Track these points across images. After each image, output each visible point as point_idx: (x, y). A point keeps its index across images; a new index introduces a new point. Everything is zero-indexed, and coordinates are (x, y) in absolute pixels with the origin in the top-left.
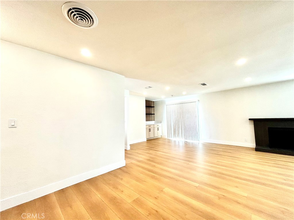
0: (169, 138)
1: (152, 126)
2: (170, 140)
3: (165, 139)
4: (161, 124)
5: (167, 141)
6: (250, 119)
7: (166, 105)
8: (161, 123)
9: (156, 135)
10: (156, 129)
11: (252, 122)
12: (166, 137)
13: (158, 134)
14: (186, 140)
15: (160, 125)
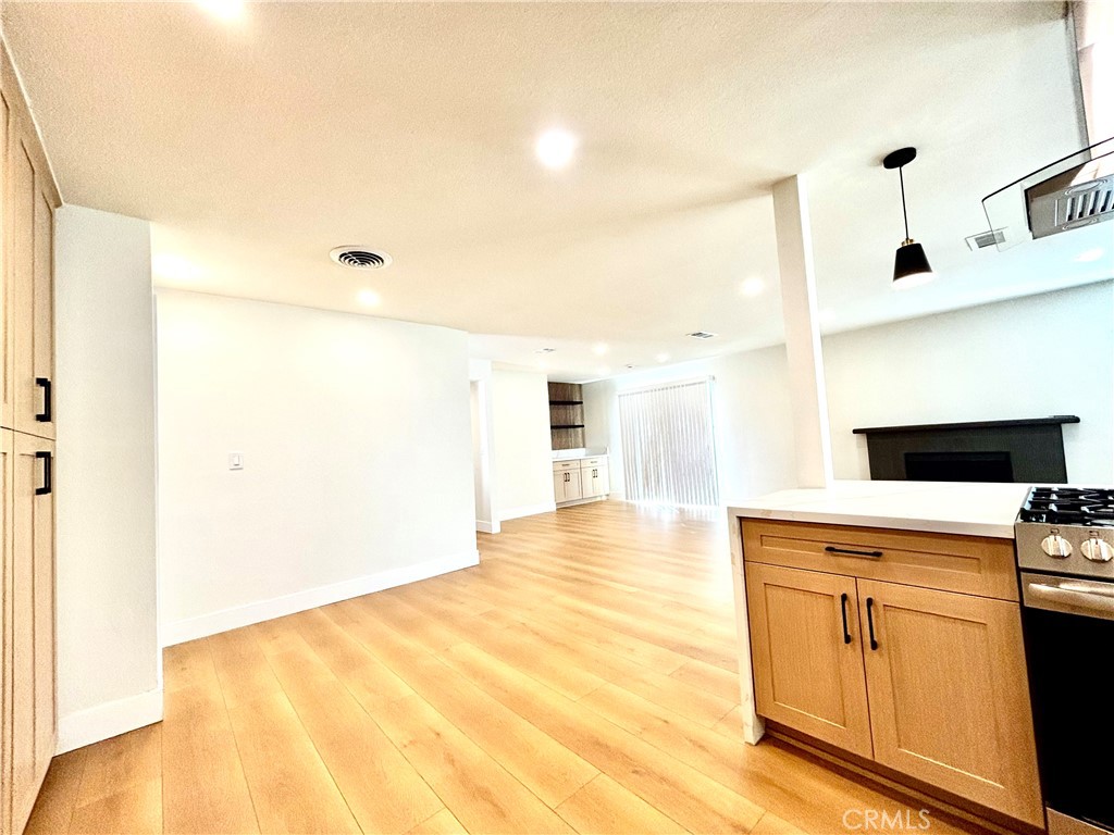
0: (630, 501)
1: (574, 465)
2: (633, 506)
3: (619, 504)
4: (605, 456)
5: (625, 508)
6: (855, 431)
7: (619, 396)
8: (605, 453)
9: (589, 493)
10: (588, 474)
11: (863, 440)
12: (623, 498)
13: (596, 488)
14: (682, 506)
15: (601, 459)
